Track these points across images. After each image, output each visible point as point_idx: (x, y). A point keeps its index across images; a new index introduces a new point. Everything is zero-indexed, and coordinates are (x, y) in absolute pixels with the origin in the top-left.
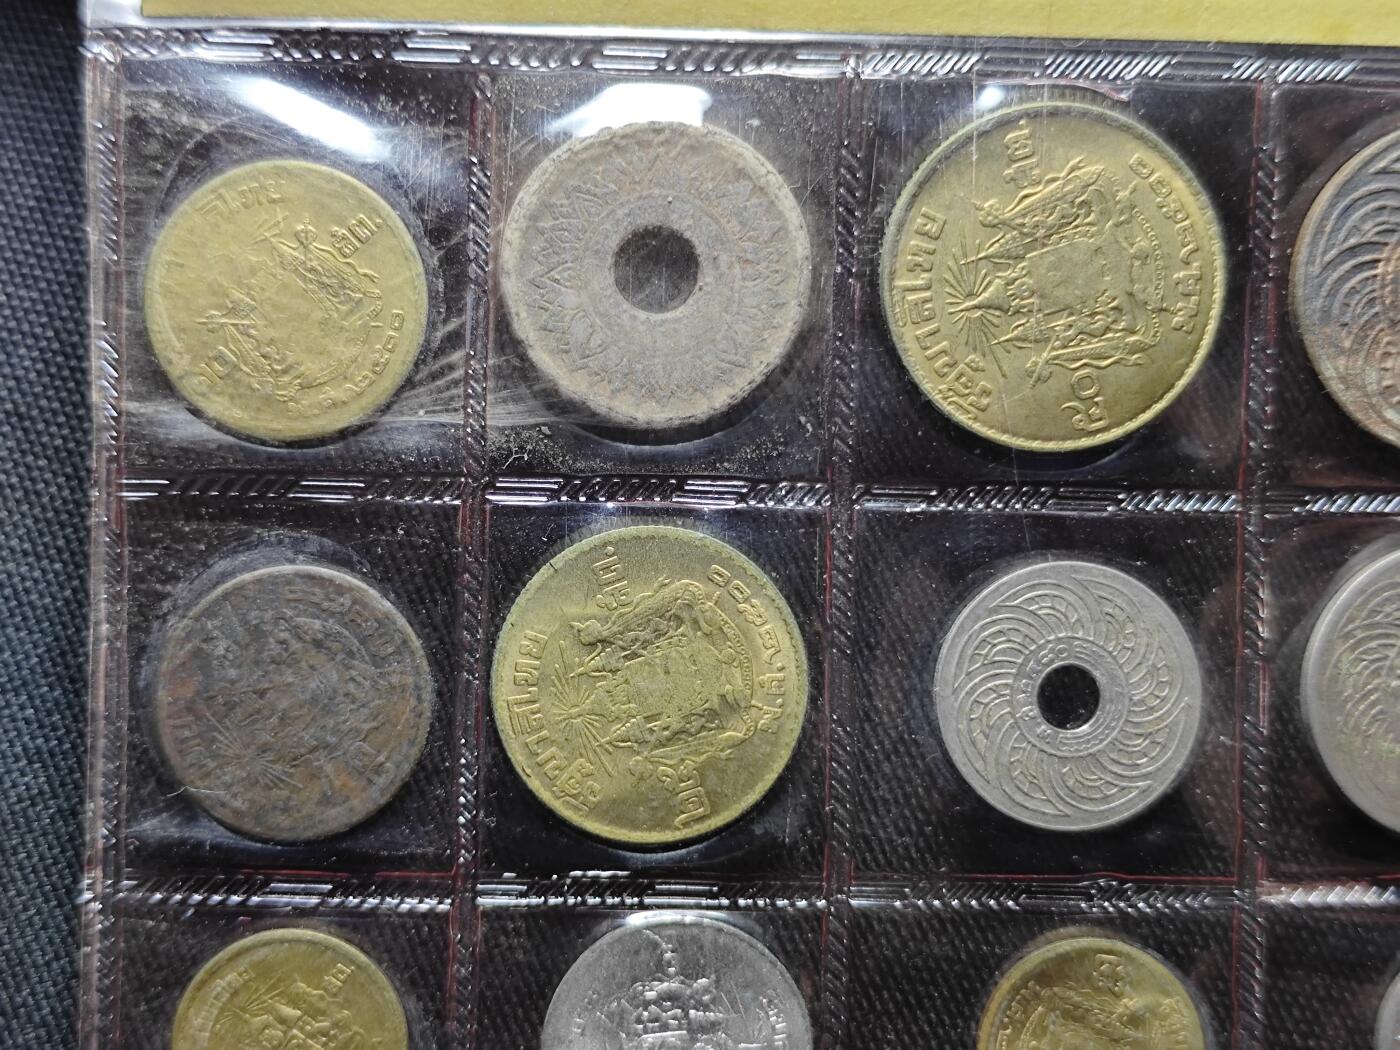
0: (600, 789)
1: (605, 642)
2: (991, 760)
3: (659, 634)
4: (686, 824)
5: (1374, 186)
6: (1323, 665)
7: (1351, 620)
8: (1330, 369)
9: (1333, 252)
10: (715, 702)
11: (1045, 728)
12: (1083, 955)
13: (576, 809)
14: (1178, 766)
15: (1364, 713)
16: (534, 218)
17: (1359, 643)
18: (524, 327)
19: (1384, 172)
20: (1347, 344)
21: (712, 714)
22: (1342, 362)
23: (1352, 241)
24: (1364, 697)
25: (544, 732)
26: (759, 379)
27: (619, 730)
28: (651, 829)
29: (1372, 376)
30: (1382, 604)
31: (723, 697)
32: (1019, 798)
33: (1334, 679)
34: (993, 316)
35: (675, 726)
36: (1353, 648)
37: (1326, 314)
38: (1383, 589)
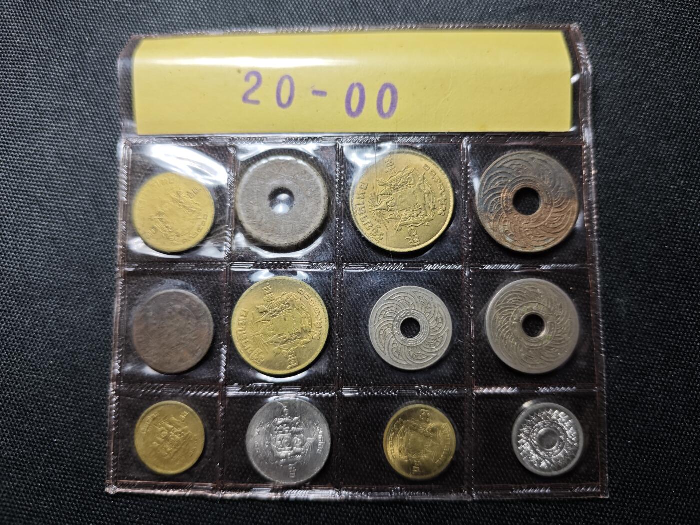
0: (264, 357)
1: (266, 312)
2: (386, 346)
3: (283, 309)
4: (291, 368)
5: (498, 172)
6: (490, 317)
7: (499, 303)
8: (488, 226)
9: (487, 191)
10: (300, 330)
11: (403, 338)
12: (416, 410)
13: (257, 363)
14: (445, 350)
15: (504, 332)
16: (246, 186)
17: (502, 310)
18: (243, 217)
19: (501, 167)
20: (493, 218)
21: (299, 334)
22: (492, 224)
23: (493, 187)
24: (504, 327)
25: (247, 340)
26: (313, 232)
27: (270, 339)
28: (280, 369)
29: (501, 228)
30: (509, 298)
31: (302, 328)
32: (395, 359)
33: (494, 321)
34: (383, 212)
35: (288, 338)
36: (500, 312)
37: (486, 210)
38: (509, 293)
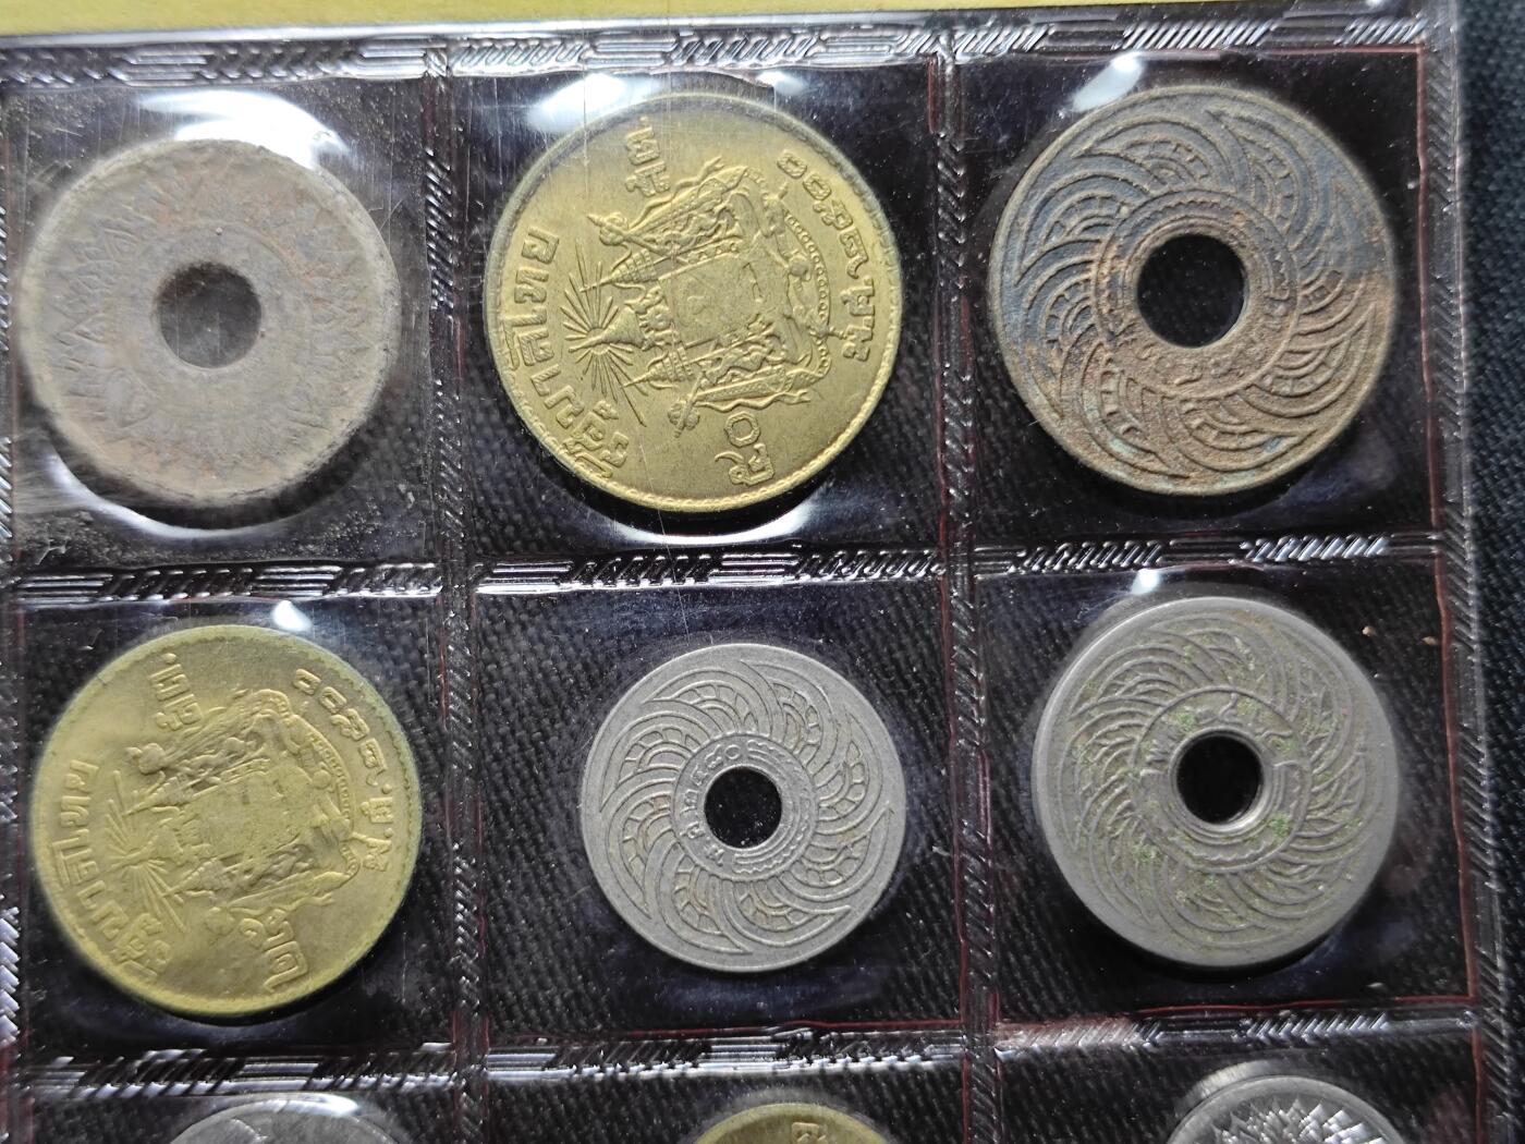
0: (166, 950)
1: (168, 770)
2: (650, 890)
3: (235, 755)
4: (277, 987)
5: (1077, 174)
6: (1052, 757)
7: (1084, 698)
8: (1038, 397)
9: (1034, 254)
10: (308, 837)
11: (717, 847)
12: (774, 1123)
13: (140, 973)
14: (882, 885)
15: (1107, 810)
16: (53, 260)
17: (1096, 724)
18: (49, 392)
19: (1088, 154)
20: (1057, 364)
21: (306, 851)
22: (1052, 386)
23: (1055, 240)
24: (1105, 791)
25: (99, 884)
26: (341, 441)
27: (190, 876)
28: (235, 994)
29: (1090, 400)
30: (1122, 676)
31: (316, 829)
32: (686, 933)
33: (1069, 768)
34: (623, 352)
35: (259, 869)
36: (1089, 732)
37: (1029, 330)
38: (1122, 658)
